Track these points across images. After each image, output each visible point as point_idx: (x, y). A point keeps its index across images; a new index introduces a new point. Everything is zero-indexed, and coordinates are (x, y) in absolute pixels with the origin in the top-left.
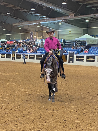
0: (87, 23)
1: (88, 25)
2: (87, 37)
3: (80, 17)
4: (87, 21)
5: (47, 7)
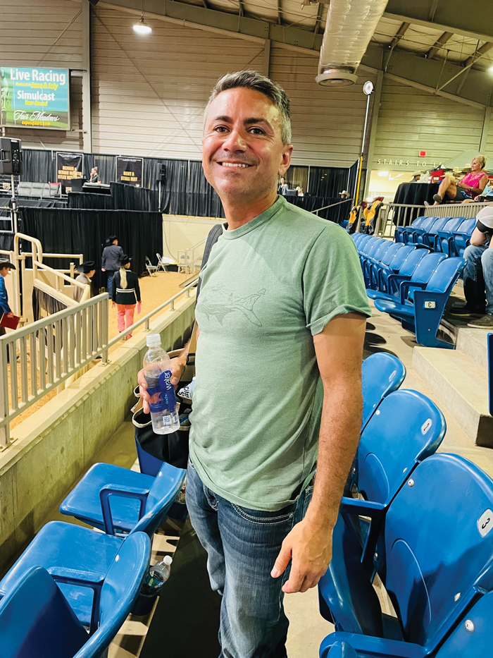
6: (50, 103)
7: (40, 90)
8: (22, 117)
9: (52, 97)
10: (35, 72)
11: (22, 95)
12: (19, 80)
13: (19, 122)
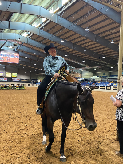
0: (95, 70)
1: (96, 71)
2: (95, 77)
3: (92, 68)
4: (95, 69)
5: (75, 63)
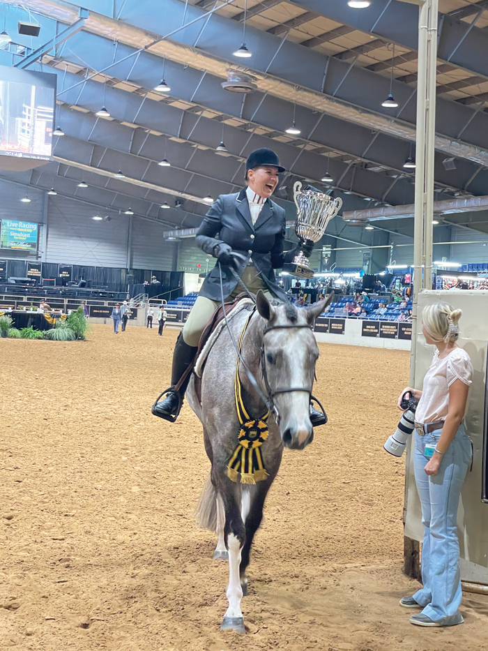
6: (27, 238)
7: (22, 232)
8: (12, 245)
9: (29, 236)
10: (20, 223)
11: (12, 234)
12: (12, 227)
13: (10, 247)
